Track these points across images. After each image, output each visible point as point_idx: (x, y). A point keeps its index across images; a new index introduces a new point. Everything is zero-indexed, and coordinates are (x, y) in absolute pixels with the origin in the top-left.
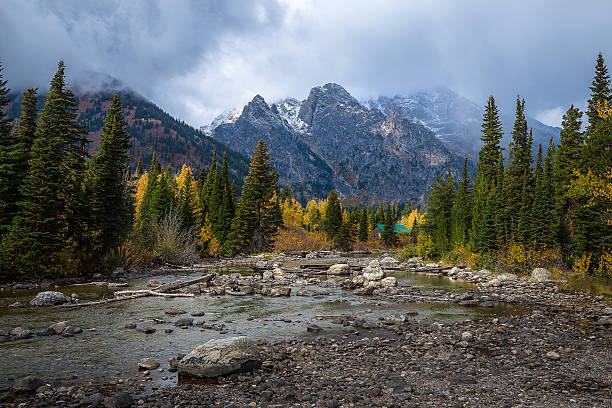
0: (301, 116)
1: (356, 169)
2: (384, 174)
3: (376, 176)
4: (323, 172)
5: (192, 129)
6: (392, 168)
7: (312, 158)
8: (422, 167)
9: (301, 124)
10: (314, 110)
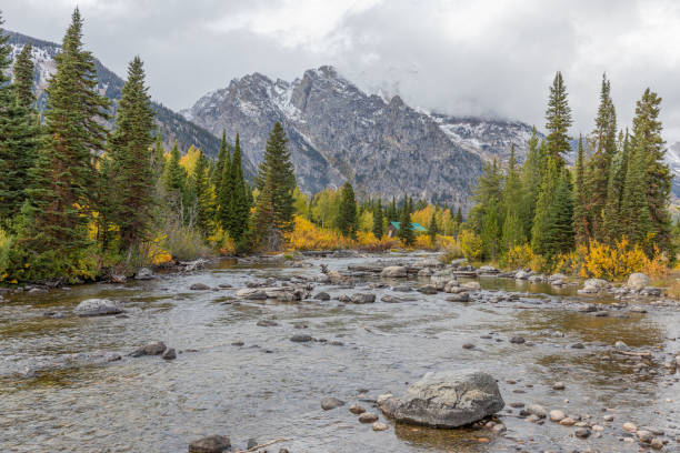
0: (293, 101)
1: (353, 161)
2: (383, 167)
3: (375, 169)
4: (317, 164)
5: (171, 112)
6: (392, 161)
7: (304, 148)
8: (425, 160)
9: (293, 109)
10: (308, 94)
